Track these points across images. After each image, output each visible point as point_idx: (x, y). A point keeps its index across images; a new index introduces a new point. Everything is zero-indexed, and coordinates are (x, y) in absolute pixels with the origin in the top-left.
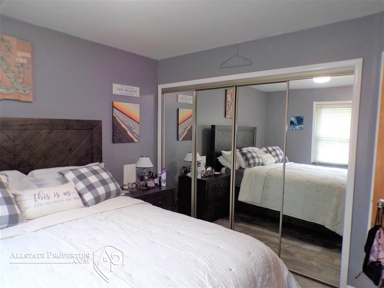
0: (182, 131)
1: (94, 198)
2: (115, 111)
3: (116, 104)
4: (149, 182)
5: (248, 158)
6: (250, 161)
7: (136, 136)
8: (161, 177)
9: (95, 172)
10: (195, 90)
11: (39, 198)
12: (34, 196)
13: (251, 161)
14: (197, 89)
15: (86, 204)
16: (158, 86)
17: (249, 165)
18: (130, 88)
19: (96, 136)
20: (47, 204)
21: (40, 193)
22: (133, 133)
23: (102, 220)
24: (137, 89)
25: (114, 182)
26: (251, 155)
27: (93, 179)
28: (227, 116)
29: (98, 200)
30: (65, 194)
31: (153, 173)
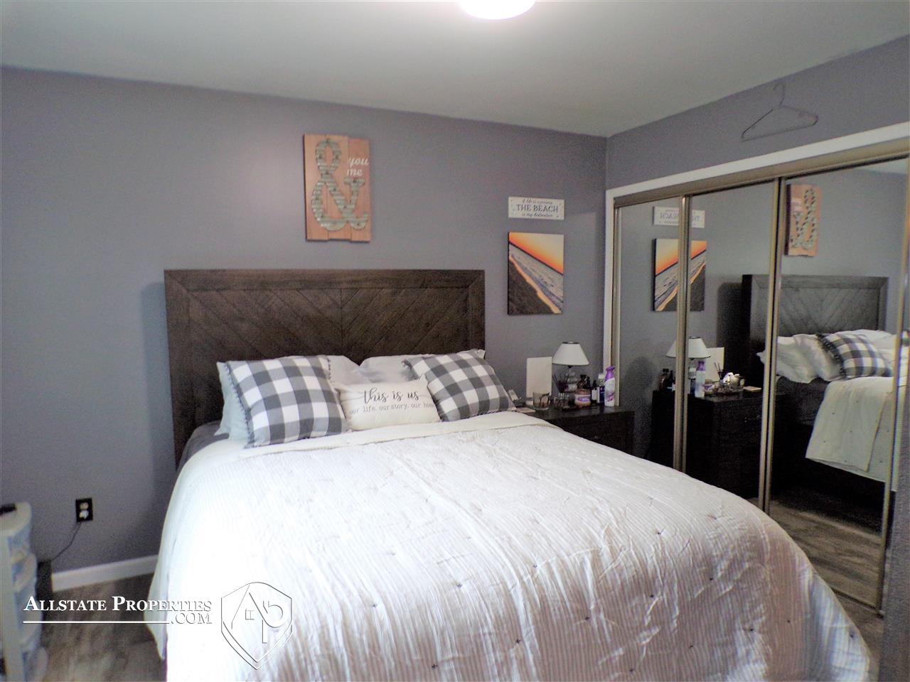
0: (665, 289)
1: (459, 408)
2: (513, 250)
3: (514, 236)
4: (577, 396)
5: (840, 356)
6: (845, 362)
7: (557, 301)
8: (603, 387)
9: (463, 364)
10: (686, 196)
11: (371, 398)
12: (364, 395)
13: (850, 364)
14: (689, 193)
15: (443, 418)
16: (605, 193)
17: (843, 374)
18: (544, 202)
19: (472, 301)
20: (381, 408)
21: (373, 390)
22: (549, 295)
23: (463, 442)
24: (559, 204)
25: (496, 383)
26: (850, 348)
27: (458, 376)
28: (791, 252)
29: (465, 413)
30: (410, 396)
31: (589, 378)
